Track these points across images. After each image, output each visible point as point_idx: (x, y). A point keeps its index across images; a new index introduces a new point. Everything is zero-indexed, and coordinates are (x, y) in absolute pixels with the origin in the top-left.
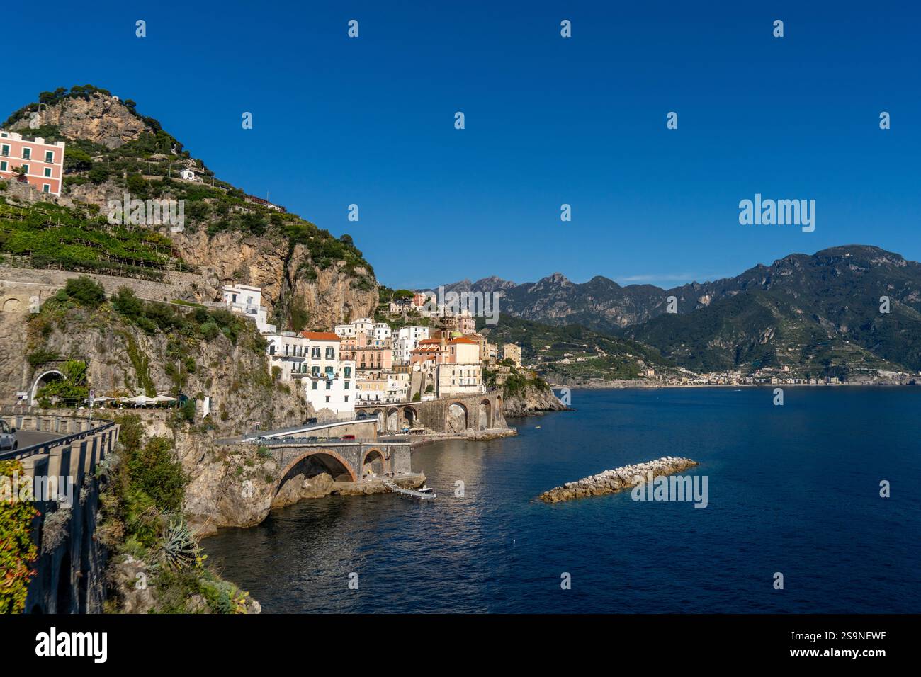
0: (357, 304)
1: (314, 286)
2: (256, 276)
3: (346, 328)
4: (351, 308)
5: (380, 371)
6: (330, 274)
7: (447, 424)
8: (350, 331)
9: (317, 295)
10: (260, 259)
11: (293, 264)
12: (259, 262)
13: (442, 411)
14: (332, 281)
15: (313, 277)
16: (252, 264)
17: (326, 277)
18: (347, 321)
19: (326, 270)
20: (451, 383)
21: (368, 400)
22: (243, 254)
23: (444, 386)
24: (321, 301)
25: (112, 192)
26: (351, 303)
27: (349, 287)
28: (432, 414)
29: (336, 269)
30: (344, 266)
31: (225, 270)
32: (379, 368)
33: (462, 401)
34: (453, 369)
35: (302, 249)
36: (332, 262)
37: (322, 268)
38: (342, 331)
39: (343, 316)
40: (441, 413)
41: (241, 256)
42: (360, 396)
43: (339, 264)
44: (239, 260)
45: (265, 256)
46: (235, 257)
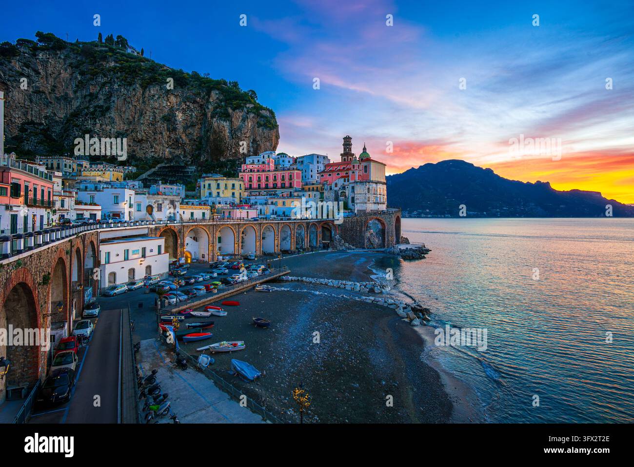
0: (264, 140)
1: (228, 123)
2: (181, 120)
3: (256, 159)
4: (258, 143)
5: (292, 190)
6: (241, 114)
7: (366, 241)
8: (258, 161)
9: (230, 131)
10: (184, 106)
11: (210, 107)
12: (183, 109)
13: (362, 228)
14: (242, 120)
15: (227, 116)
16: (177, 110)
17: (238, 115)
18: (256, 153)
19: (237, 111)
20: (366, 201)
21: (284, 216)
22: (170, 103)
23: (360, 203)
24: (234, 137)
25: (70, 57)
26: (258, 138)
27: (256, 125)
28: (351, 230)
29: (245, 110)
30: (252, 108)
31: (156, 115)
32: (291, 186)
33: (379, 217)
34: (367, 186)
35: (217, 94)
36: (242, 104)
37: (234, 110)
38: (251, 161)
39: (252, 150)
40: (361, 229)
41: (169, 104)
42: (276, 212)
43: (248, 106)
44: (167, 107)
45: (188, 103)
46: (164, 105)
